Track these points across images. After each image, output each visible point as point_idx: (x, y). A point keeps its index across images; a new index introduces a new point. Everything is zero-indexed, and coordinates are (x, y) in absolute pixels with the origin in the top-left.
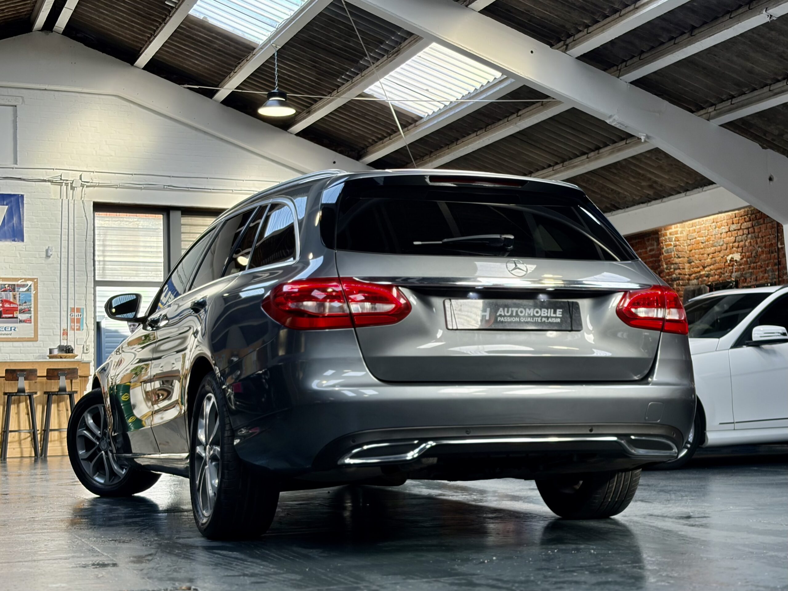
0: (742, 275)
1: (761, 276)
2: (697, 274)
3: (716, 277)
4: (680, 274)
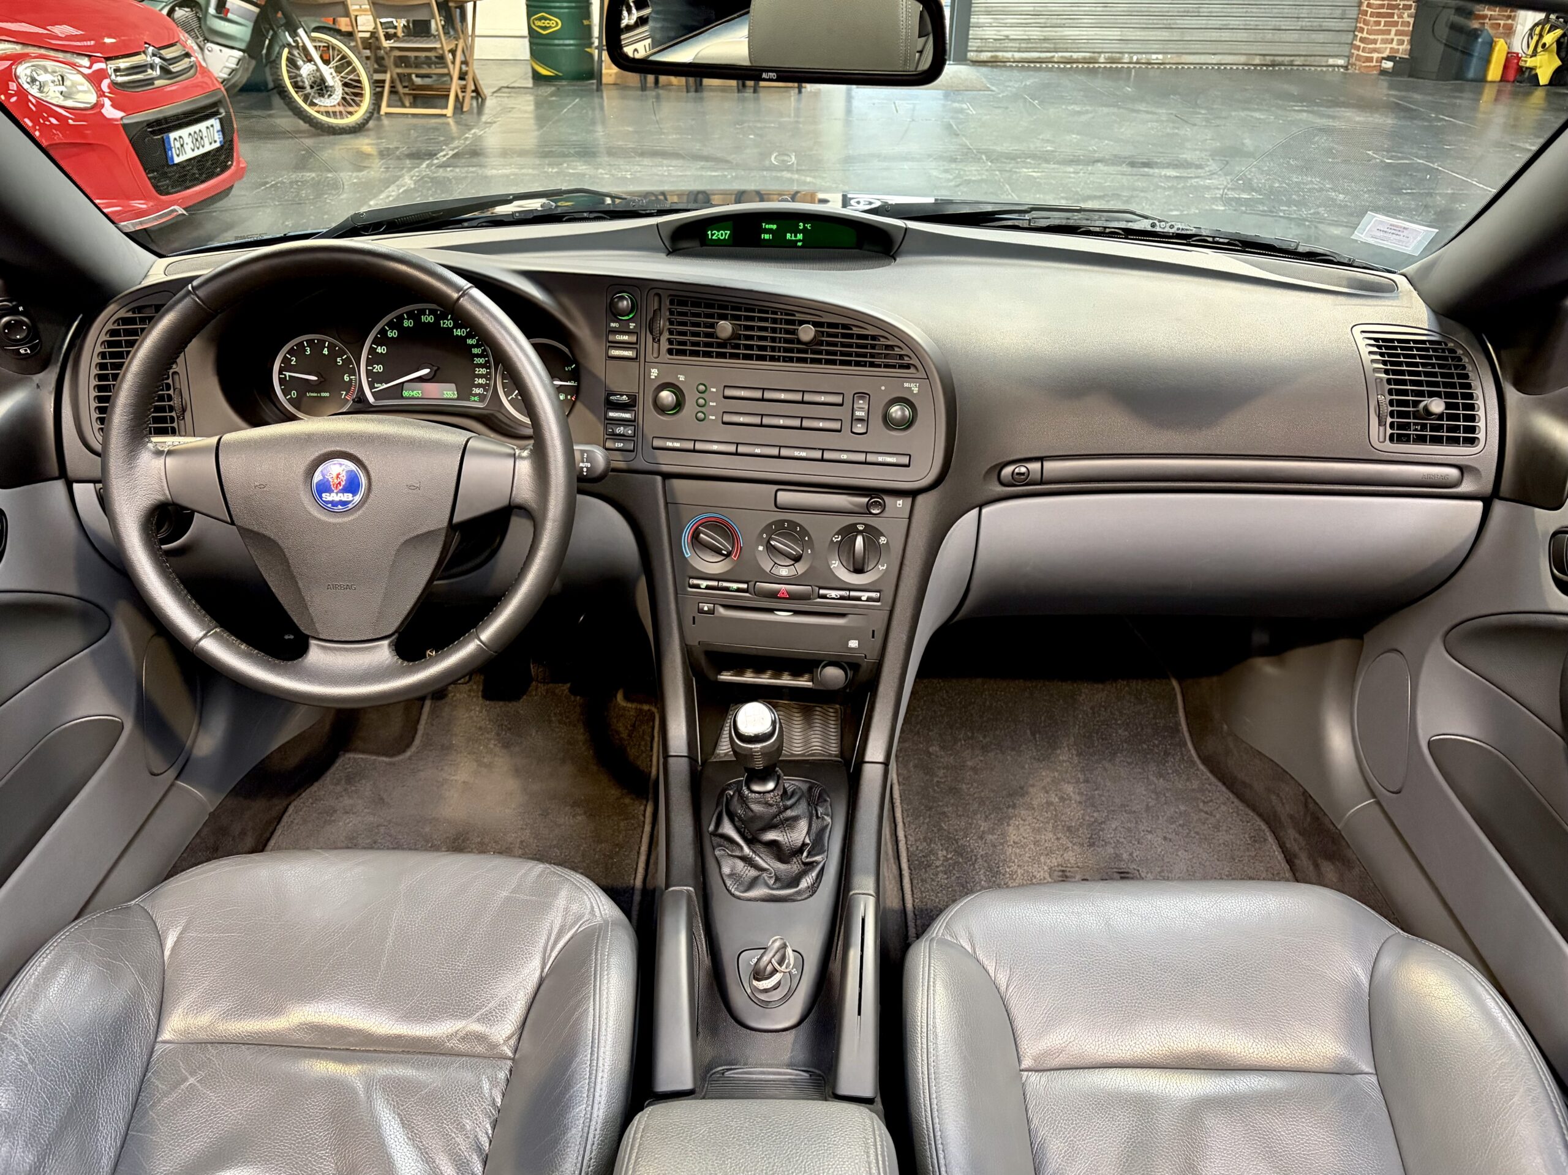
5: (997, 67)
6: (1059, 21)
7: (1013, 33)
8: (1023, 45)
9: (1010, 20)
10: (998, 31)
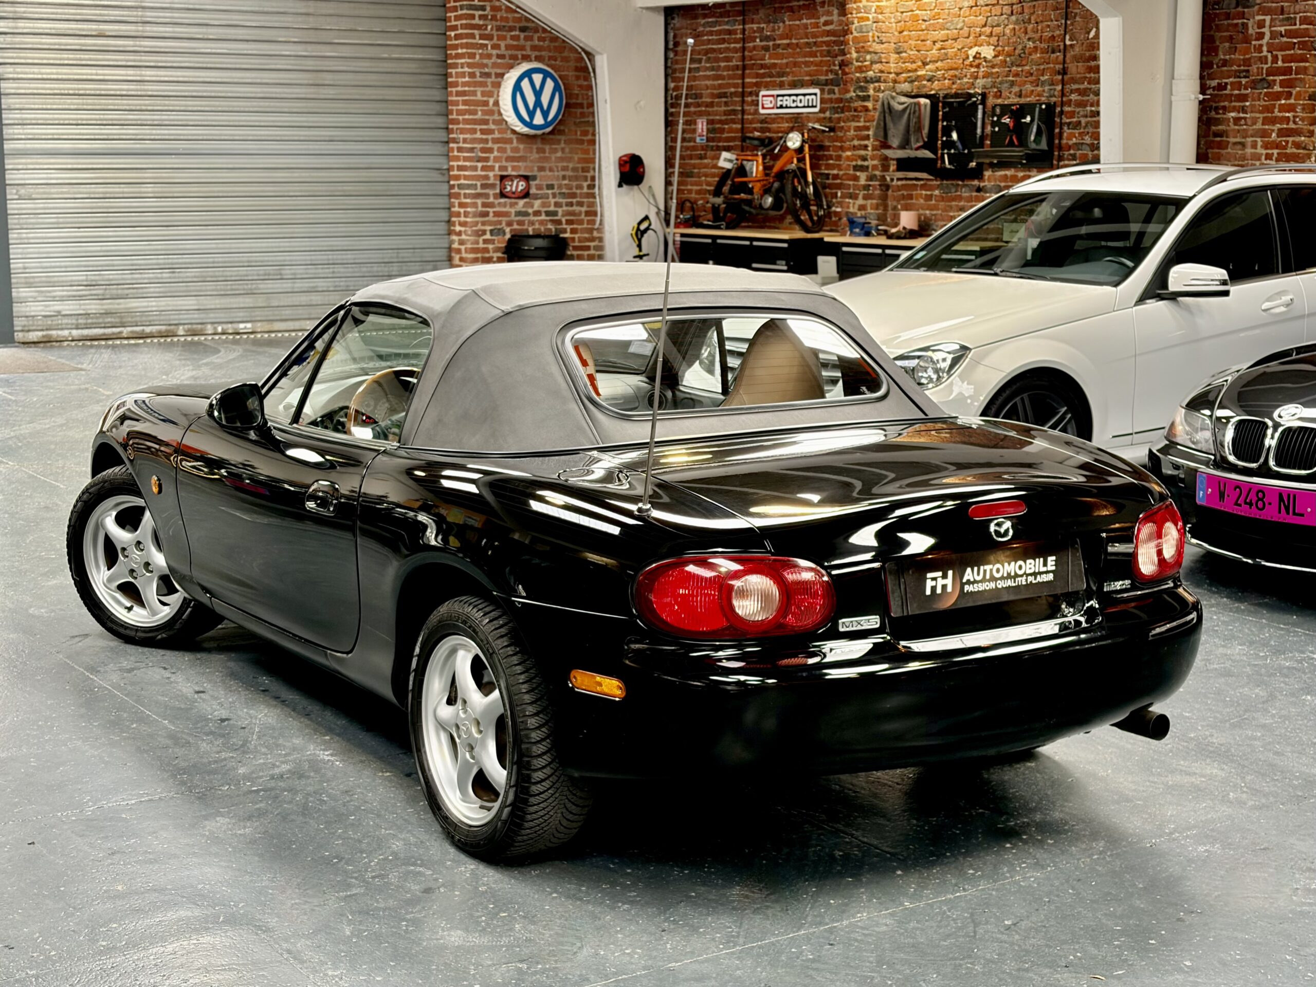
1: (1029, 90)
2: (911, 74)
4: (882, 72)
5: (52, 347)
6: (120, 292)
7: (68, 307)
8: (80, 321)
9: (59, 292)
10: (46, 306)
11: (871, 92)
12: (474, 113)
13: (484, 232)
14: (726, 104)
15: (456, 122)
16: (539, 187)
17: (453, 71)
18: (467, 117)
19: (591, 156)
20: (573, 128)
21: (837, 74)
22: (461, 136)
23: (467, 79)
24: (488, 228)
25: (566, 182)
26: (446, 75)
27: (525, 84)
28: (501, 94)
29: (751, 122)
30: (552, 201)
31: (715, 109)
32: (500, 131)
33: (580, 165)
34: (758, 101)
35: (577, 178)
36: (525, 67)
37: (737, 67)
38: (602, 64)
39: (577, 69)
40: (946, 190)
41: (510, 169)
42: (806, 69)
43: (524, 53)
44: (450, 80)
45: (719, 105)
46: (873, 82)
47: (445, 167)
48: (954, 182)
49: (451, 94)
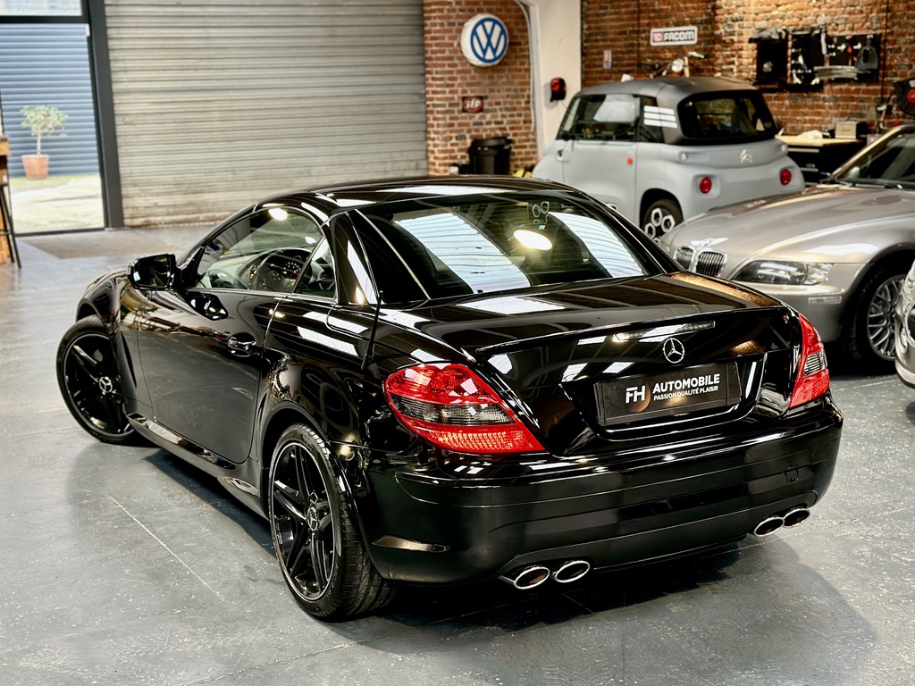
0: (833, 21)
1: (860, 24)
2: (767, 14)
3: (795, 19)
4: (744, 13)
5: (151, 229)
6: (197, 188)
7: (162, 200)
8: (171, 210)
9: (155, 189)
10: (147, 200)
11: (736, 28)
12: (444, 52)
13: (451, 138)
14: (626, 39)
15: (430, 59)
16: (490, 104)
17: (428, 22)
18: (438, 55)
19: (527, 80)
20: (513, 60)
21: (709, 15)
22: (435, 69)
23: (438, 28)
24: (454, 135)
25: (509, 100)
26: (423, 25)
27: (480, 30)
28: (462, 37)
29: (645, 52)
30: (499, 113)
31: (618, 43)
32: (462, 65)
33: (519, 87)
34: (649, 37)
35: (517, 97)
36: (480, 17)
37: (634, 12)
38: (535, 12)
39: (517, 17)
40: (794, 100)
41: (469, 92)
42: (687, 12)
43: (478, 7)
44: (426, 28)
45: (620, 40)
46: (737, 20)
47: (423, 92)
48: (800, 94)
49: (426, 39)
